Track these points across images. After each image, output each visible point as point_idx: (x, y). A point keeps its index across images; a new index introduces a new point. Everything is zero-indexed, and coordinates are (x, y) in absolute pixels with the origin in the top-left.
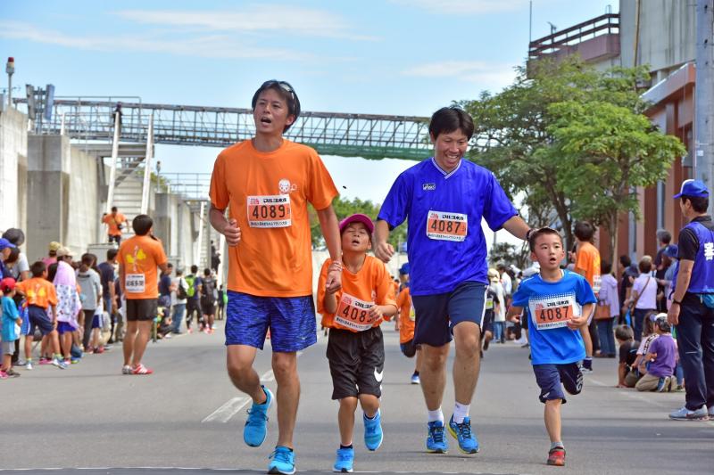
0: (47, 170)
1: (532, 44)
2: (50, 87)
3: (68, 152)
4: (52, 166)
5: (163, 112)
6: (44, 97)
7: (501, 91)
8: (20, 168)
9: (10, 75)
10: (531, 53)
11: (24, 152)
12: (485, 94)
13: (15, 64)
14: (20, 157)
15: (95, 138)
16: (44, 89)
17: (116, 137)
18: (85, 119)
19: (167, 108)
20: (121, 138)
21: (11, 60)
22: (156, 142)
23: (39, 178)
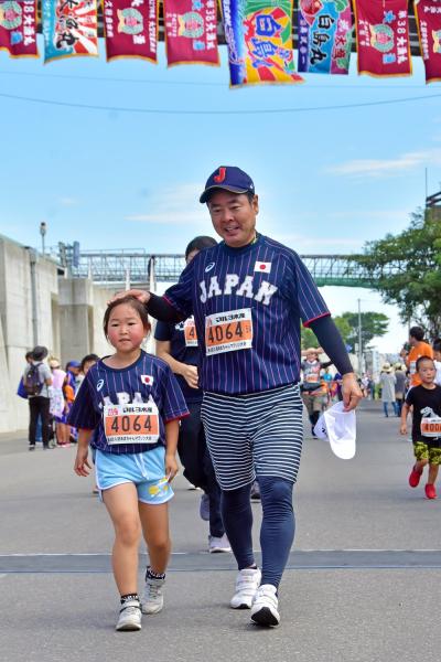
0: (77, 303)
1: (428, 199)
2: (76, 244)
3: (91, 290)
4: (80, 301)
5: (167, 259)
6: (72, 251)
7: (400, 233)
8: (54, 303)
9: (43, 235)
10: (427, 205)
11: (56, 291)
12: (389, 236)
13: (47, 227)
14: (53, 295)
15: (110, 280)
16: (72, 245)
17: (128, 278)
18: (112, 266)
19: (170, 256)
20: (131, 279)
21: (43, 224)
22: (158, 280)
23: (70, 309)
